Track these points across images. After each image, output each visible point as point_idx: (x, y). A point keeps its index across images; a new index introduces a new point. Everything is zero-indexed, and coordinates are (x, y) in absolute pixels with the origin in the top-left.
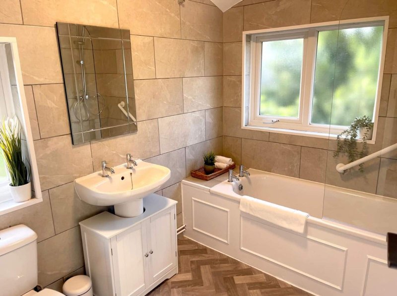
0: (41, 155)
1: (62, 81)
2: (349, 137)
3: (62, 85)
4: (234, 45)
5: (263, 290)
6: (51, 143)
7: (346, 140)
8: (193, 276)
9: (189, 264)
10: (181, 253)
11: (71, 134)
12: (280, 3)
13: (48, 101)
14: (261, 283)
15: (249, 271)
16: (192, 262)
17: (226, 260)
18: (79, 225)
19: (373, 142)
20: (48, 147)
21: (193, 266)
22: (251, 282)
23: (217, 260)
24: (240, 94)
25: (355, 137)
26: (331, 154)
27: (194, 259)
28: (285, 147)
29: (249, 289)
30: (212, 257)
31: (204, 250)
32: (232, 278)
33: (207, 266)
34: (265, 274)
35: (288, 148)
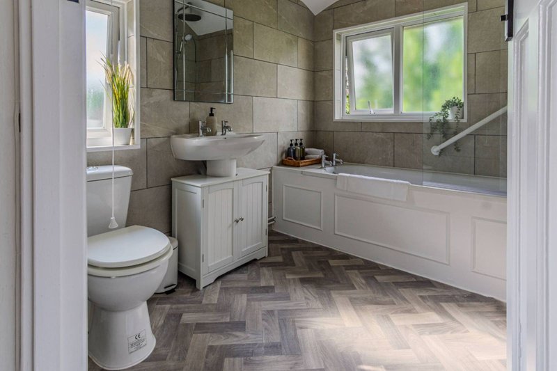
0: (145, 103)
1: (172, 40)
2: (441, 118)
3: (172, 44)
4: (325, 43)
5: (361, 271)
6: (155, 93)
7: (438, 122)
8: (284, 259)
9: (280, 250)
10: (270, 242)
11: (174, 90)
12: (367, 3)
13: (158, 55)
14: (358, 266)
15: (345, 257)
16: (282, 249)
17: (319, 248)
18: (171, 181)
19: (465, 120)
20: (152, 96)
21: (283, 252)
22: (348, 264)
23: (309, 248)
24: (331, 88)
25: (447, 117)
26: (425, 136)
27: (284, 247)
28: (378, 136)
29: (346, 269)
30: (303, 246)
31: (296, 241)
32: (327, 261)
33: (299, 252)
34: (363, 259)
35: (381, 135)
